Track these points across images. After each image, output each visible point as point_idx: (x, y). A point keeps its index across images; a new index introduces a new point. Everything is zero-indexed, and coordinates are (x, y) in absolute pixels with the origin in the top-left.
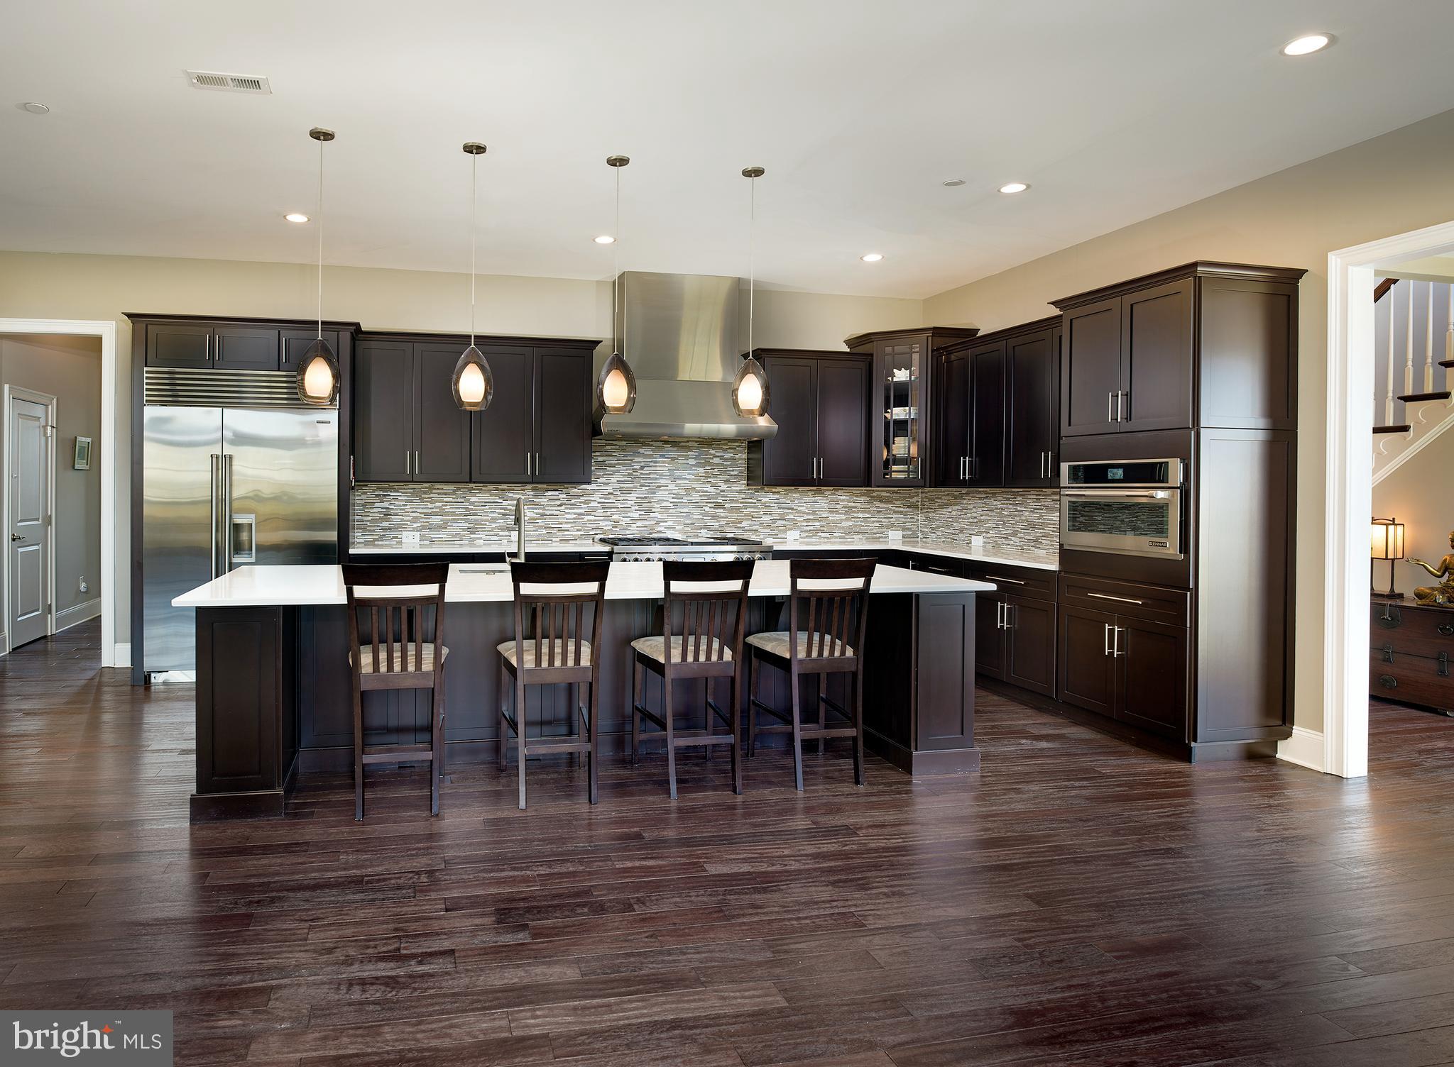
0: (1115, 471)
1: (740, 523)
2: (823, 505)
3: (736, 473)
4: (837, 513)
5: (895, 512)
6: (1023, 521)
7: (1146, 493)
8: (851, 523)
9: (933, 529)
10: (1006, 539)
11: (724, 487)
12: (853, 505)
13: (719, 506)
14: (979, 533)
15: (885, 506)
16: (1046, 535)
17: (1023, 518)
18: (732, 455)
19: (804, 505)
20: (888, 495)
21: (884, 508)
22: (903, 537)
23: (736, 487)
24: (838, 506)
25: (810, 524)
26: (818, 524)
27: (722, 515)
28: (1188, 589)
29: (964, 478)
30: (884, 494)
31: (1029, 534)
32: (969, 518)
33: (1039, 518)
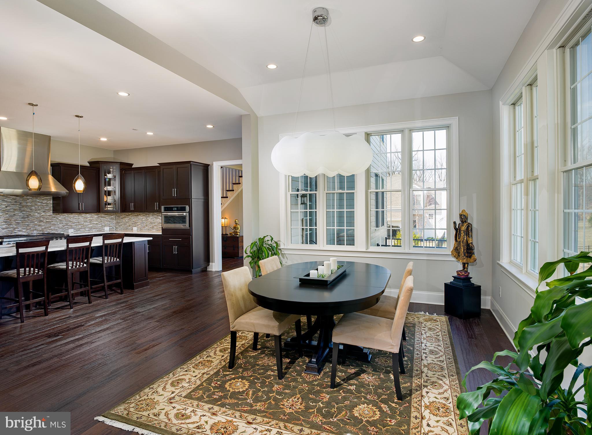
0: (175, 208)
1: (50, 227)
2: (82, 219)
3: (48, 208)
4: (87, 222)
5: (107, 221)
6: (149, 222)
7: (182, 214)
8: (92, 225)
9: (119, 226)
10: (144, 227)
11: (43, 214)
12: (92, 219)
13: (41, 221)
14: (135, 226)
15: (103, 219)
16: (155, 226)
17: (149, 221)
18: (46, 202)
19: (75, 219)
20: (104, 215)
21: (103, 220)
22: (109, 229)
23: (48, 214)
24: (87, 220)
25: (77, 226)
26: (80, 226)
27: (43, 224)
28: (191, 235)
29: (132, 210)
30: (103, 215)
31: (150, 225)
32: (132, 222)
33: (153, 221)
